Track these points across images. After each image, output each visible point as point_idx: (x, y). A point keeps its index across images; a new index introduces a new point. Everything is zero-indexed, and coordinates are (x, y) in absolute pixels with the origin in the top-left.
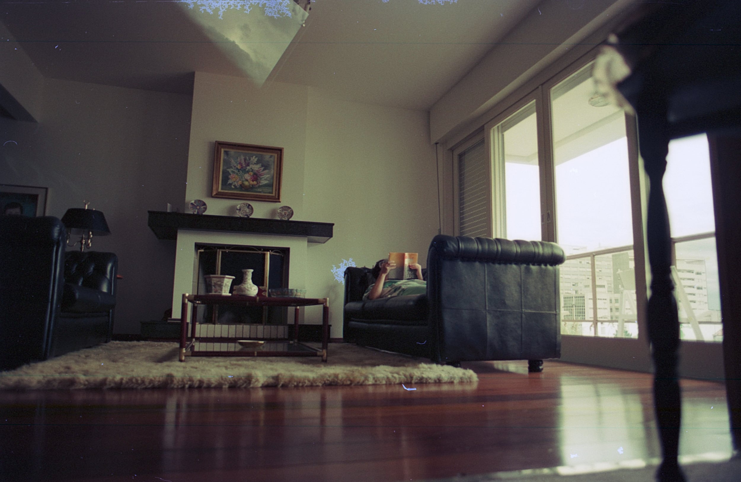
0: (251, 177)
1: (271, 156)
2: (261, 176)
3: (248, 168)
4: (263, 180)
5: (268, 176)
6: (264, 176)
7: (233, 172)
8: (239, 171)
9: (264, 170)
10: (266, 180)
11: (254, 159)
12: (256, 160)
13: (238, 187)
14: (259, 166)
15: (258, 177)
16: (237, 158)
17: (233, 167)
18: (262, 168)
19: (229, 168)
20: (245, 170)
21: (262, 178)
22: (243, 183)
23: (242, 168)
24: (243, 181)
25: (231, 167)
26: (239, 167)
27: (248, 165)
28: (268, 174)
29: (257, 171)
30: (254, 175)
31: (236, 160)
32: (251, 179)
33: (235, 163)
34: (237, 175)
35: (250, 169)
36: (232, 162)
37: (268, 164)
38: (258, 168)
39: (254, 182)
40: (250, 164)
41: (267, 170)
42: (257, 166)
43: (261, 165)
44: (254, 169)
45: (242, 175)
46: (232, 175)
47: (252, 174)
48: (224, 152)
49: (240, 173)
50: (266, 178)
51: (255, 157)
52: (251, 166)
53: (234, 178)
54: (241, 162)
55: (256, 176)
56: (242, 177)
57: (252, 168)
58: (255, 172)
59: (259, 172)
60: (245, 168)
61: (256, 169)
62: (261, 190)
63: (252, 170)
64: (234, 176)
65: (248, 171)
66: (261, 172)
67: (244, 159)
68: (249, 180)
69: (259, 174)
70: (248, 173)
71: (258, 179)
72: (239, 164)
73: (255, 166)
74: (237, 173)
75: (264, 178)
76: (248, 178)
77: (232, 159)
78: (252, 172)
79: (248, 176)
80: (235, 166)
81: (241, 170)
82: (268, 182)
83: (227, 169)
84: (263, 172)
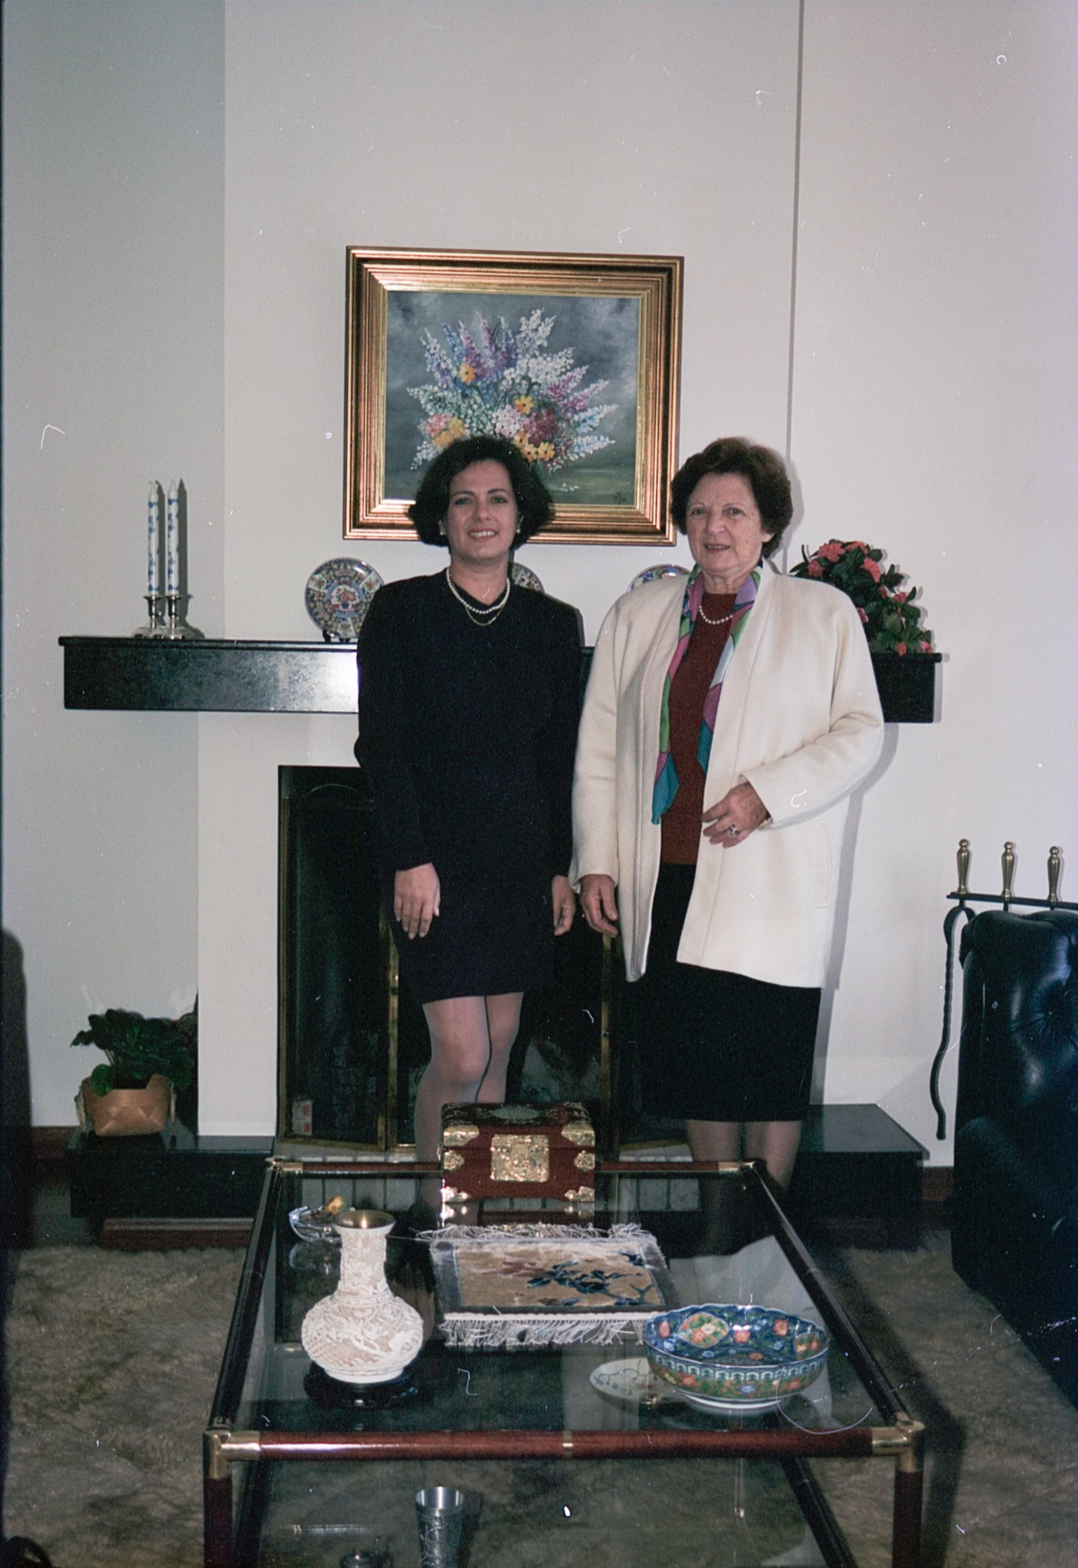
0: (527, 421)
1: (621, 305)
2: (576, 412)
3: (509, 373)
4: (583, 435)
5: (606, 409)
6: (590, 412)
7: (439, 401)
8: (464, 396)
9: (586, 381)
10: (594, 431)
12: (545, 330)
14: (562, 362)
15: (560, 419)
16: (456, 327)
17: (438, 375)
19: (418, 384)
20: (496, 385)
21: (578, 424)
23: (478, 377)
25: (429, 379)
26: (464, 373)
27: (510, 362)
28: (610, 403)
29: (554, 388)
30: (539, 410)
31: (450, 336)
32: (526, 431)
33: (444, 352)
34: (459, 418)
35: (517, 381)
36: (429, 350)
37: (606, 349)
38: (558, 373)
39: (542, 444)
40: (517, 355)
41: (605, 380)
42: (550, 364)
43: (572, 358)
44: (537, 377)
45: (483, 412)
46: (435, 418)
47: (532, 405)
48: (389, 300)
49: (470, 407)
50: (601, 419)
51: (542, 314)
52: (524, 366)
53: (445, 430)
54: (473, 349)
55: (548, 414)
56: (485, 427)
57: (530, 375)
58: (545, 393)
59: (565, 394)
60: (495, 376)
61: (548, 377)
62: (576, 487)
63: (531, 385)
64: (444, 420)
65: (511, 390)
66: (576, 394)
67: (489, 331)
68: (517, 438)
69: (565, 405)
70: (511, 403)
71: (562, 433)
72: (467, 356)
73: (545, 362)
74: (459, 406)
75: (589, 422)
76: (512, 427)
77: (429, 335)
78: (529, 398)
79: (513, 417)
80: (448, 371)
81: (477, 388)
82: (610, 445)
83: (408, 390)
84: (586, 391)
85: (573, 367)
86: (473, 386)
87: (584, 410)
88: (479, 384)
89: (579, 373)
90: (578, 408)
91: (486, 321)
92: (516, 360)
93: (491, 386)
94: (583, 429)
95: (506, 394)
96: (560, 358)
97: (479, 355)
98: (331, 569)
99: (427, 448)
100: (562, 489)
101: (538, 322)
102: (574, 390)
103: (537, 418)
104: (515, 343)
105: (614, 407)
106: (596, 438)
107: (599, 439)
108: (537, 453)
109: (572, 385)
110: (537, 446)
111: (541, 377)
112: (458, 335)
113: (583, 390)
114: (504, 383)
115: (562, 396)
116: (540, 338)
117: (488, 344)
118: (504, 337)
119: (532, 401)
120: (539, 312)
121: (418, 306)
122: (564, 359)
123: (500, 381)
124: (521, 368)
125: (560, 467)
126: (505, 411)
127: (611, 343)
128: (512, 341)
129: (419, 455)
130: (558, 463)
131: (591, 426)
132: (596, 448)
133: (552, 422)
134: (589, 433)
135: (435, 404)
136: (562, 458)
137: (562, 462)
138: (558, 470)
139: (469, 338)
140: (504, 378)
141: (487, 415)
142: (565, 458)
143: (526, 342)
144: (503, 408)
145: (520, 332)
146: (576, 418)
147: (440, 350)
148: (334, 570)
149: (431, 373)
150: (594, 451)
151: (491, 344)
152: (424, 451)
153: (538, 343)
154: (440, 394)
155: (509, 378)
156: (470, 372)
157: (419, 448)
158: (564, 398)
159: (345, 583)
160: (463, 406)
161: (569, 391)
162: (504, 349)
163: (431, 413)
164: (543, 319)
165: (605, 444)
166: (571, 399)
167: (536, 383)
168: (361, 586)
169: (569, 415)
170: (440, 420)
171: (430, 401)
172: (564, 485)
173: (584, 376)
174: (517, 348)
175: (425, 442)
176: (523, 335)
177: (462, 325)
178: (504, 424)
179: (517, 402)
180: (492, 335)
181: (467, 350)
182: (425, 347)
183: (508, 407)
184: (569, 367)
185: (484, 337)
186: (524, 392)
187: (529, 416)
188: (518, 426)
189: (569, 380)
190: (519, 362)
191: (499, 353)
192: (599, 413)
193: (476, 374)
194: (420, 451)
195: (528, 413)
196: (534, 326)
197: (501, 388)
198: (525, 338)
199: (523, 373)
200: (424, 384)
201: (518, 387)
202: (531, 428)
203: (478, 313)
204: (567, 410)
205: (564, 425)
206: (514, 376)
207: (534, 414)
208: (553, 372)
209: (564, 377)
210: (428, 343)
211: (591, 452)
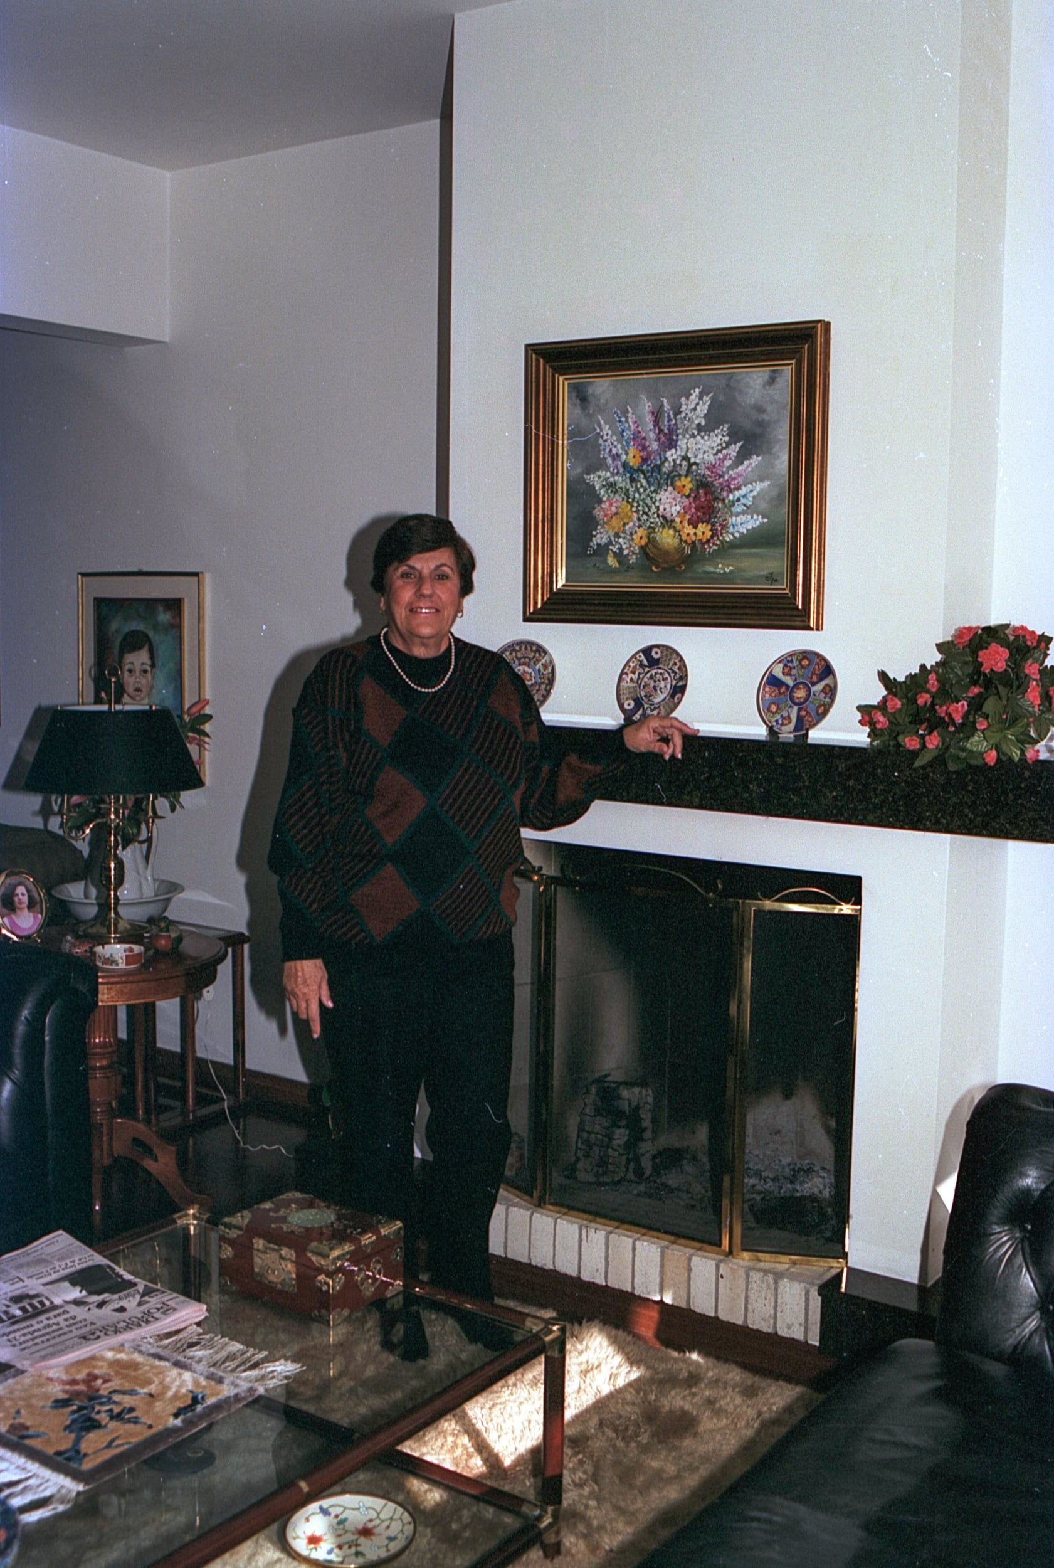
0: (686, 502)
1: (772, 378)
2: (731, 491)
3: (671, 455)
4: (738, 514)
5: (759, 487)
6: (744, 490)
8: (632, 480)
9: (742, 456)
10: (749, 510)
11: (696, 407)
12: (703, 409)
13: (633, 560)
14: (718, 440)
15: (716, 499)
16: (626, 413)
17: (609, 460)
18: (733, 450)
19: (593, 471)
20: (659, 468)
22: (651, 541)
23: (644, 460)
24: (652, 529)
25: (601, 465)
26: (632, 457)
27: (671, 444)
28: (762, 481)
29: (712, 467)
30: (697, 490)
31: (620, 421)
32: (686, 512)
33: (614, 438)
34: (628, 502)
35: (678, 462)
36: (602, 437)
37: (761, 424)
38: (715, 452)
39: (700, 525)
40: (677, 436)
41: (758, 456)
42: (708, 443)
43: (728, 435)
44: (696, 456)
45: (648, 495)
46: (607, 504)
47: (690, 486)
48: (569, 392)
49: (637, 490)
50: (754, 497)
51: (700, 393)
52: (684, 446)
53: (616, 514)
54: (639, 432)
55: (706, 494)
56: (649, 510)
57: (689, 455)
58: (703, 472)
59: (720, 473)
60: (658, 458)
61: (706, 456)
62: (731, 568)
63: (690, 465)
64: (614, 504)
65: (672, 471)
66: (731, 472)
67: (653, 413)
68: (678, 520)
69: (721, 484)
70: (672, 485)
71: (717, 513)
72: (634, 439)
73: (702, 441)
74: (628, 490)
75: (743, 501)
76: (673, 509)
77: (602, 422)
78: (689, 479)
79: (674, 499)
80: (618, 456)
81: (643, 472)
82: (762, 524)
83: (585, 476)
84: (740, 468)
85: (728, 444)
86: (639, 470)
87: (738, 488)
88: (645, 467)
90: (732, 487)
91: (650, 404)
92: (677, 440)
93: (656, 469)
94: (738, 508)
95: (668, 475)
96: (716, 435)
97: (644, 438)
98: (514, 650)
99: (601, 533)
100: (718, 570)
101: (697, 400)
102: (729, 468)
103: (695, 498)
104: (676, 424)
105: (766, 484)
106: (749, 517)
107: (752, 518)
108: (695, 534)
109: (728, 463)
110: (696, 527)
111: (699, 457)
112: (627, 421)
113: (737, 467)
114: (666, 464)
115: (718, 474)
116: (698, 417)
117: (652, 427)
118: (666, 419)
119: (691, 482)
120: (697, 391)
121: (593, 395)
122: (720, 437)
123: (663, 463)
124: (681, 449)
125: (716, 548)
126: (667, 493)
127: (765, 417)
128: (674, 422)
129: (594, 539)
130: (714, 544)
131: (745, 505)
132: (750, 527)
133: (709, 501)
134: (743, 513)
135: (607, 490)
136: (718, 539)
137: (718, 542)
138: (714, 550)
139: (635, 422)
140: (666, 459)
141: (651, 498)
142: (721, 538)
143: (686, 422)
144: (666, 490)
145: (680, 413)
146: (731, 497)
147: (612, 436)
148: (516, 651)
149: (605, 459)
150: (747, 530)
151: (654, 426)
152: (598, 536)
153: (697, 422)
154: (612, 480)
155: (670, 459)
156: (637, 456)
157: (594, 533)
158: (720, 476)
159: (524, 664)
160: (631, 490)
161: (724, 470)
162: (666, 431)
163: (604, 499)
164: (701, 398)
165: (758, 523)
166: (726, 477)
167: (695, 463)
168: (537, 667)
169: (725, 494)
170: (611, 505)
171: (604, 486)
172: (720, 566)
173: (738, 453)
174: (677, 428)
175: (599, 527)
176: (683, 415)
177: (630, 410)
178: (667, 506)
179: (678, 484)
180: (656, 417)
181: (634, 434)
182: (599, 434)
183: (670, 489)
184: (724, 445)
185: (649, 418)
186: (683, 472)
187: (688, 497)
188: (678, 508)
189: (725, 458)
190: (679, 443)
191: (661, 435)
192: (751, 491)
193: (642, 457)
194: (595, 536)
195: (687, 494)
196: (693, 406)
197: (664, 470)
198: (685, 418)
199: (683, 454)
200: (598, 470)
201: (678, 468)
202: (690, 508)
203: (644, 397)
204: (722, 490)
205: (720, 505)
206: (675, 457)
207: (693, 495)
208: (710, 451)
209: (720, 455)
210: (601, 430)
211: (745, 532)
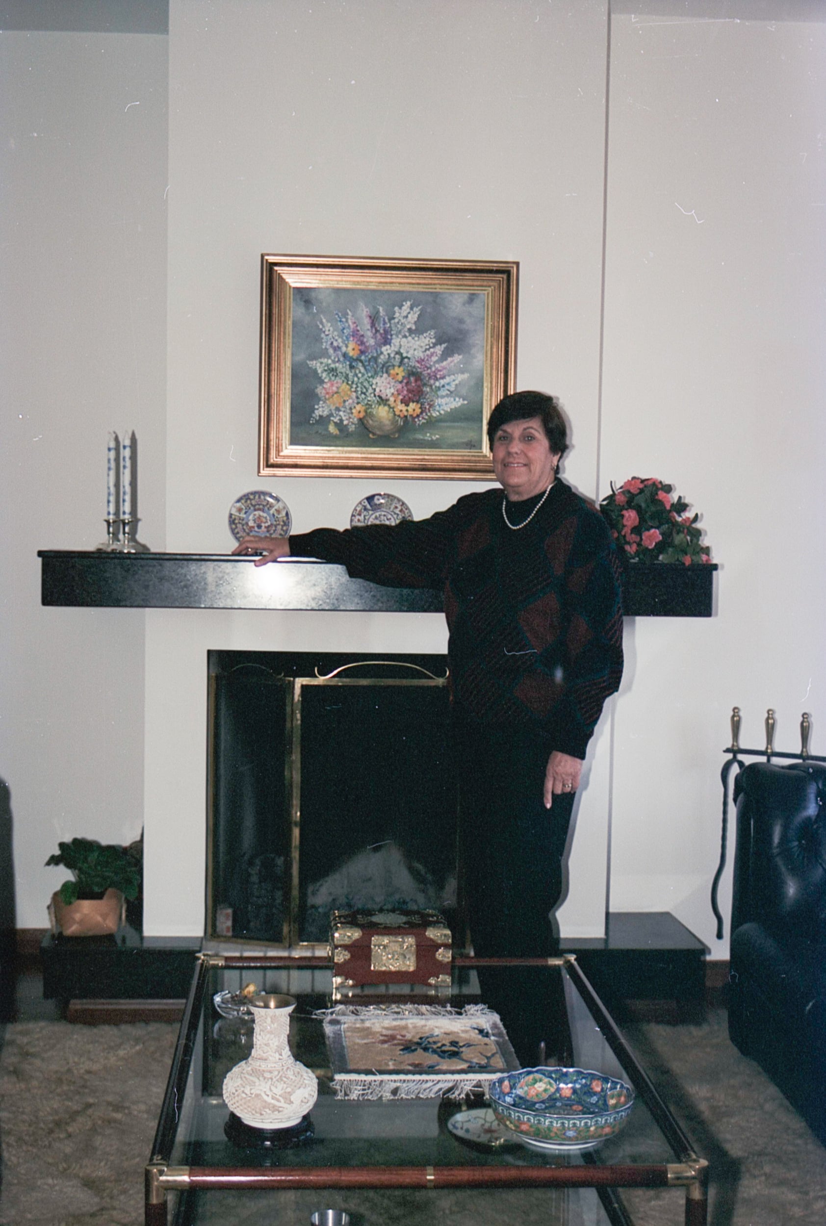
0: (399, 386)
1: (472, 298)
2: (437, 379)
3: (386, 350)
4: (443, 397)
5: (460, 377)
6: (447, 380)
7: (332, 371)
8: (352, 367)
9: (446, 355)
10: (451, 394)
11: (406, 315)
12: (413, 317)
13: (352, 428)
14: (426, 341)
15: (425, 385)
16: (345, 315)
17: (331, 351)
19: (315, 358)
20: (375, 359)
21: (439, 388)
22: (368, 414)
23: (362, 352)
24: (369, 405)
25: (324, 354)
26: (351, 349)
27: (387, 341)
28: (463, 373)
29: (421, 361)
30: (409, 377)
31: (341, 321)
32: (399, 394)
33: (336, 333)
34: (348, 384)
35: (392, 355)
36: (324, 332)
37: (460, 331)
38: (424, 349)
39: (411, 404)
40: (391, 335)
41: (459, 354)
42: (418, 343)
43: (434, 337)
44: (407, 352)
45: (366, 380)
46: (329, 384)
47: (403, 374)
48: (293, 294)
49: (356, 375)
50: (456, 385)
51: (411, 305)
52: (398, 344)
53: (336, 393)
54: (358, 331)
55: (416, 381)
56: (367, 391)
57: (402, 351)
58: (413, 365)
59: (428, 366)
60: (374, 351)
61: (416, 352)
62: (437, 436)
63: (403, 358)
64: (336, 385)
65: (387, 362)
66: (437, 366)
67: (370, 317)
68: (392, 399)
69: (429, 374)
70: (387, 372)
71: (426, 395)
72: (353, 336)
73: (413, 341)
74: (347, 375)
75: (447, 387)
76: (388, 391)
77: (324, 321)
78: (401, 368)
79: (389, 383)
80: (339, 348)
81: (361, 361)
82: (463, 405)
83: (308, 362)
84: (445, 363)
85: (435, 345)
86: (358, 360)
87: (443, 378)
88: (363, 358)
89: (439, 349)
90: (438, 376)
91: (368, 310)
92: (391, 339)
93: (372, 360)
94: (443, 392)
95: (383, 366)
96: (425, 338)
97: (363, 336)
98: (249, 499)
99: (323, 407)
100: (426, 438)
101: (408, 310)
102: (435, 362)
103: (407, 384)
104: (390, 327)
105: (466, 376)
106: (452, 399)
107: (455, 400)
108: (407, 411)
109: (434, 359)
110: (407, 405)
111: (410, 353)
112: (347, 321)
113: (442, 362)
114: (382, 357)
115: (426, 367)
116: (409, 323)
117: (369, 328)
118: (382, 322)
119: (404, 370)
120: (409, 303)
121: (316, 299)
122: (428, 339)
123: (379, 355)
124: (395, 345)
125: (425, 421)
126: (382, 378)
127: (464, 326)
128: (388, 325)
129: (316, 412)
130: (423, 418)
131: (449, 390)
132: (453, 407)
133: (419, 386)
134: (447, 396)
135: (329, 373)
136: (427, 415)
137: (427, 417)
138: (423, 423)
139: (355, 323)
140: (382, 353)
141: (369, 382)
142: (429, 414)
143: (399, 326)
144: (381, 376)
145: (394, 318)
146: (437, 384)
147: (333, 332)
148: (251, 500)
149: (326, 349)
150: (451, 409)
151: (372, 327)
152: (321, 409)
153: (408, 327)
154: (333, 366)
155: (385, 353)
156: (356, 349)
157: (316, 407)
158: (428, 368)
159: (259, 509)
160: (351, 375)
161: (432, 363)
162: (382, 331)
163: (326, 380)
164: (411, 308)
165: (459, 404)
166: (433, 369)
167: (407, 357)
168: (271, 512)
169: (432, 382)
170: (332, 385)
171: (325, 371)
172: (428, 435)
173: (443, 352)
174: (391, 330)
175: (321, 402)
176: (396, 320)
177: (349, 313)
178: (382, 389)
179: (392, 372)
180: (373, 321)
181: (353, 332)
182: (321, 329)
183: (385, 375)
184: (431, 345)
185: (367, 322)
186: (397, 363)
187: (401, 382)
188: (392, 390)
189: (432, 354)
190: (393, 341)
191: (378, 335)
192: (454, 380)
193: (360, 350)
194: (317, 409)
195: (400, 380)
196: (405, 314)
197: (380, 361)
198: (398, 323)
199: (396, 349)
200: (321, 358)
201: (392, 361)
202: (402, 392)
203: (362, 304)
204: (430, 378)
205: (428, 389)
206: (389, 351)
207: (405, 381)
208: (420, 349)
209: (428, 352)
210: (323, 326)
211: (449, 410)
